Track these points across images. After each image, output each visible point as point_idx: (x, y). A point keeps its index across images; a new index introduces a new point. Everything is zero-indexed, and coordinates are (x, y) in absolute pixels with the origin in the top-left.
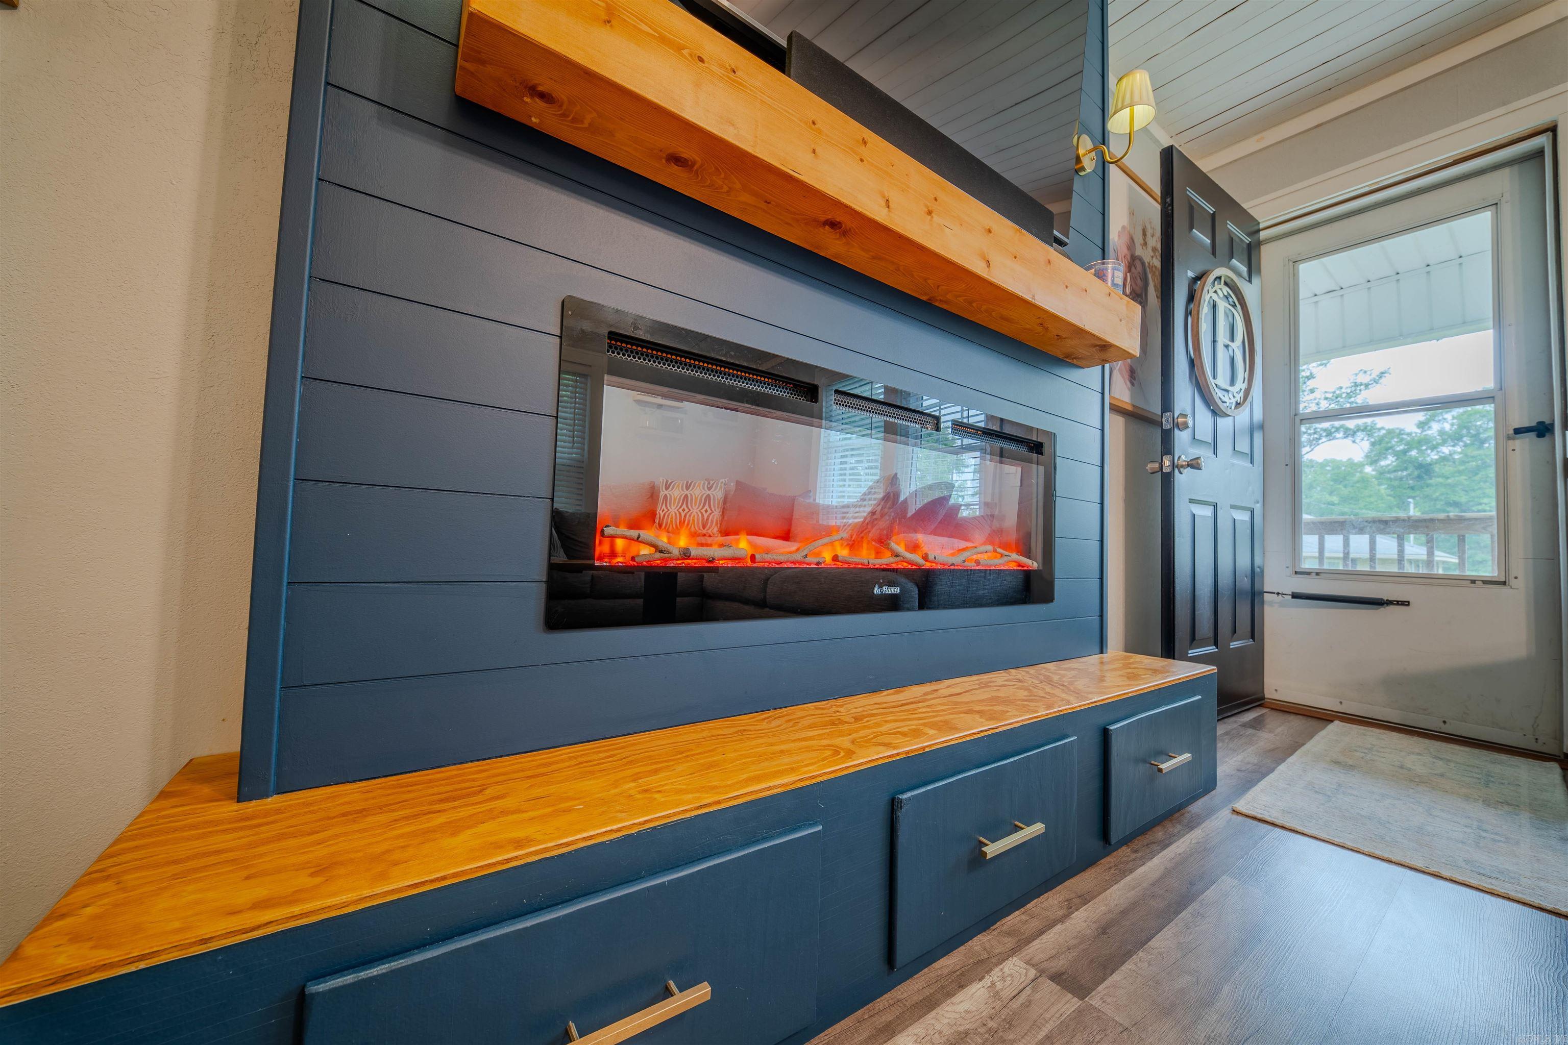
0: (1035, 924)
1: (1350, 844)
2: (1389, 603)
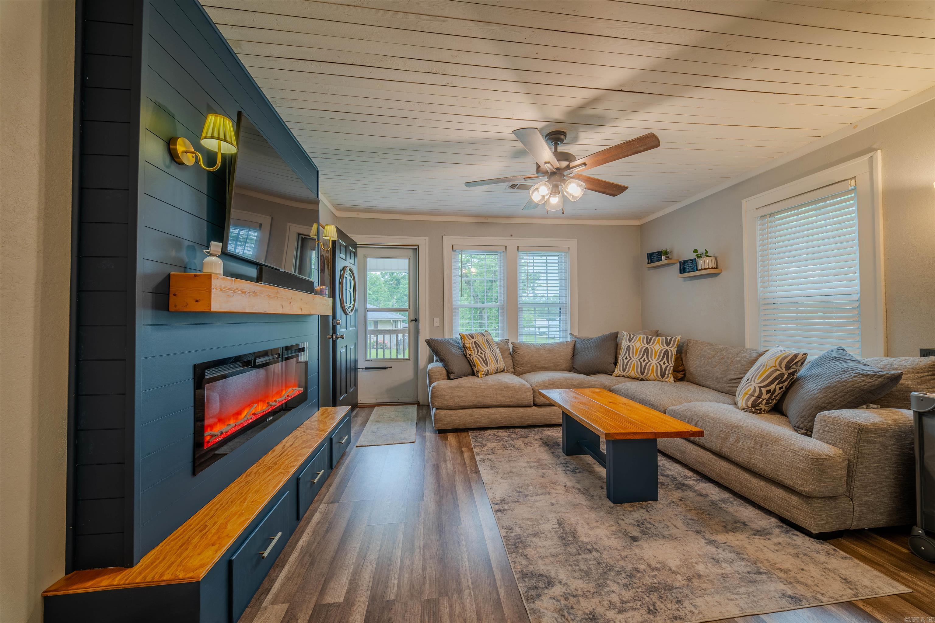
0: (322, 496)
1: (381, 444)
2: (388, 368)
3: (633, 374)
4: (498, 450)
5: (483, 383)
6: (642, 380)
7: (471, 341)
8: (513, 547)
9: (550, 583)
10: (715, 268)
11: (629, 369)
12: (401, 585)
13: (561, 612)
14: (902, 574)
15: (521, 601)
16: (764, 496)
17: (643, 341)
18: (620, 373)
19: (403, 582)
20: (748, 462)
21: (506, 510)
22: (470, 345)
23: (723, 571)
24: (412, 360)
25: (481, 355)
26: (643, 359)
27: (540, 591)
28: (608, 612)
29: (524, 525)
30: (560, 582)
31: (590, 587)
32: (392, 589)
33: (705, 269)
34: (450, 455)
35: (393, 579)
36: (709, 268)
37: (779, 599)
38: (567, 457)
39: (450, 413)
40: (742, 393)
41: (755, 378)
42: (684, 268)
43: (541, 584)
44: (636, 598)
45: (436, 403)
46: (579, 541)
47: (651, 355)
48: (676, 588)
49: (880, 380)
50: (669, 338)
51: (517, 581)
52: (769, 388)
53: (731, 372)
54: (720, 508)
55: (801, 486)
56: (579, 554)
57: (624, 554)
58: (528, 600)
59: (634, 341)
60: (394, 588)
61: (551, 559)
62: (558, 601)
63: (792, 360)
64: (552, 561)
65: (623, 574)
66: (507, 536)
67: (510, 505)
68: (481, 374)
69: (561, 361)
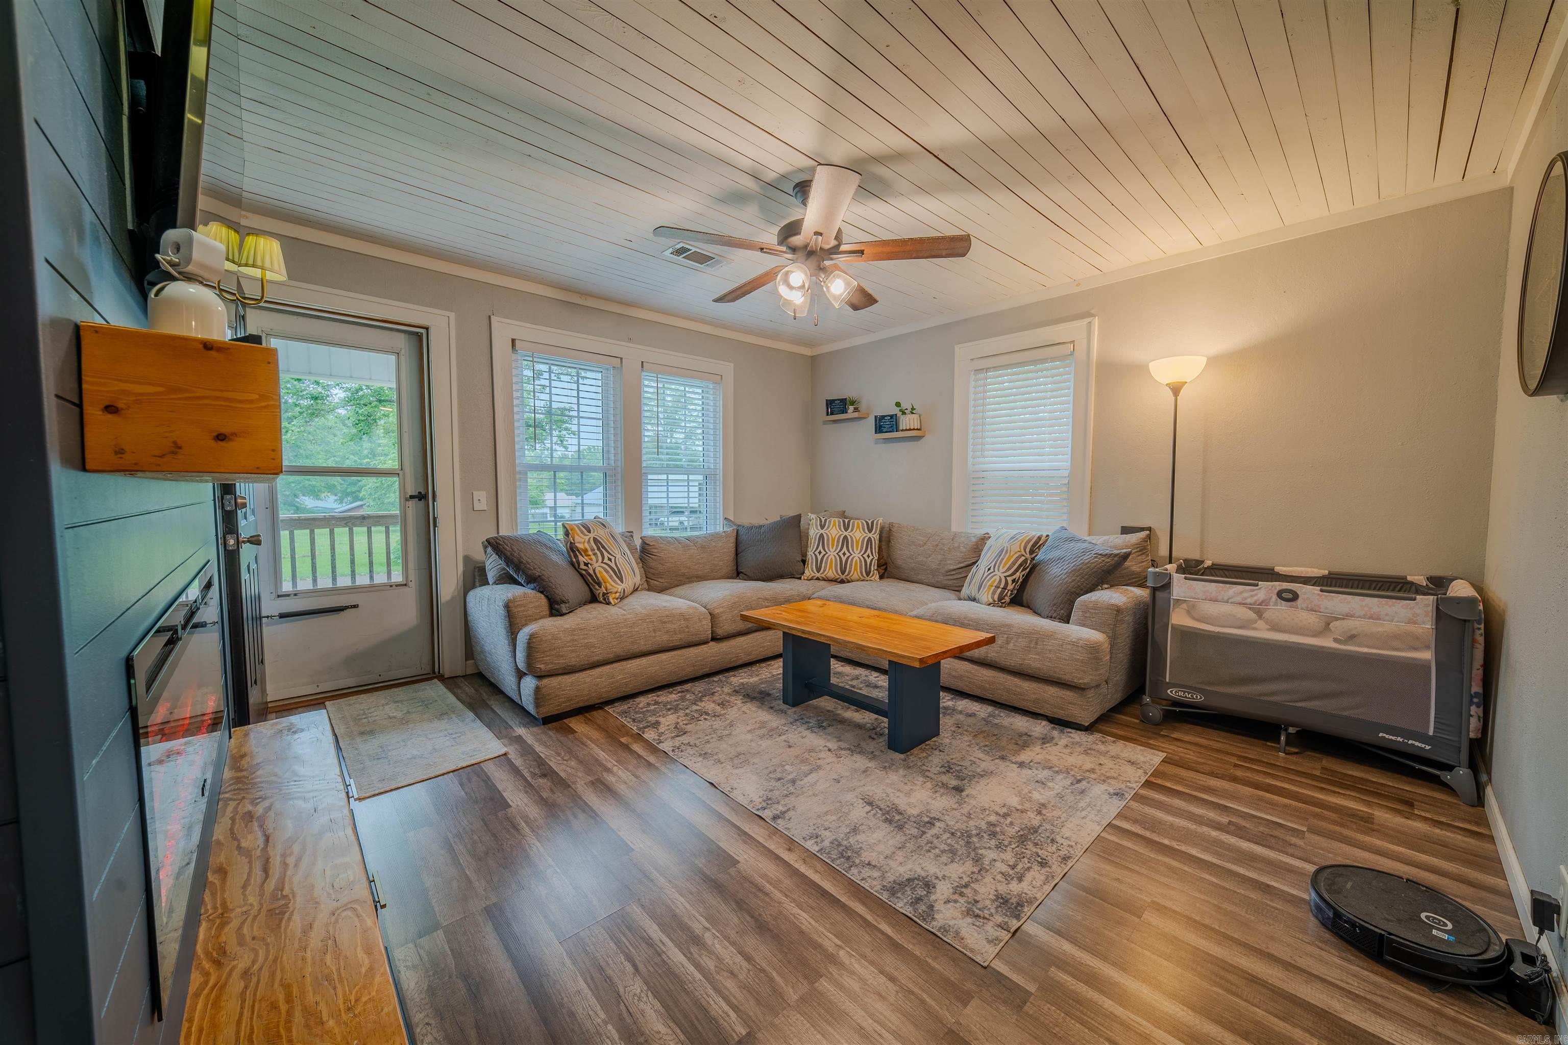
2: (346, 608)
3: (831, 574)
4: (686, 724)
5: (629, 614)
6: (842, 582)
7: (587, 538)
8: (842, 859)
9: (929, 886)
10: (917, 429)
11: (825, 567)
12: (736, 1003)
13: (971, 913)
14: (1151, 742)
15: (918, 926)
16: (1036, 699)
17: (839, 526)
18: (813, 575)
19: (735, 997)
20: (1022, 664)
21: (785, 812)
22: (587, 546)
23: (1055, 792)
24: (412, 584)
25: (609, 562)
26: (842, 552)
27: (925, 900)
28: (1010, 886)
29: (827, 823)
30: (937, 878)
31: (969, 866)
32: (727, 1018)
33: (910, 430)
34: (606, 756)
35: (712, 1002)
36: (914, 429)
37: (1110, 800)
38: (794, 709)
39: (570, 680)
40: (985, 586)
41: (999, 567)
42: (881, 426)
43: (921, 892)
44: (1019, 856)
45: (542, 666)
46: (910, 817)
47: (852, 546)
48: (1039, 827)
49: (1116, 559)
50: (870, 522)
51: (890, 903)
52: (1014, 577)
53: (949, 562)
54: (996, 724)
55: (1080, 679)
56: (924, 833)
57: (965, 810)
58: (924, 919)
59: (828, 528)
60: (728, 1016)
61: (900, 853)
62: (956, 901)
63: (1036, 543)
64: (904, 855)
65: (984, 835)
66: (822, 849)
67: (782, 802)
68: (613, 599)
69: (721, 563)
